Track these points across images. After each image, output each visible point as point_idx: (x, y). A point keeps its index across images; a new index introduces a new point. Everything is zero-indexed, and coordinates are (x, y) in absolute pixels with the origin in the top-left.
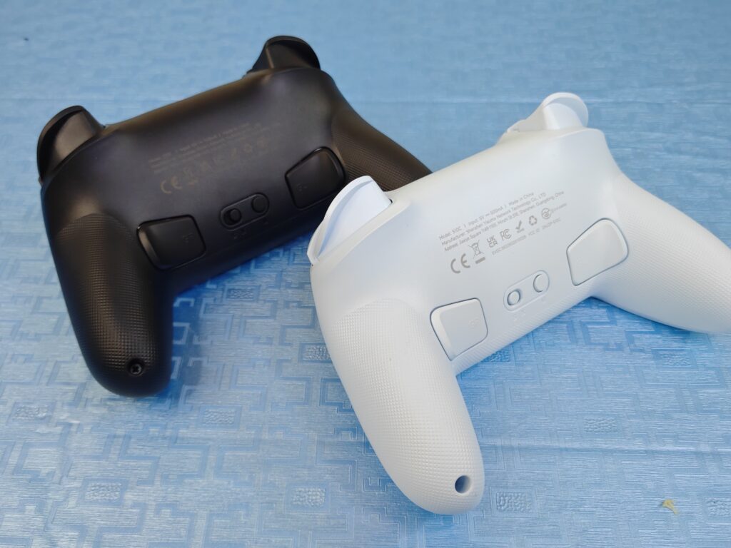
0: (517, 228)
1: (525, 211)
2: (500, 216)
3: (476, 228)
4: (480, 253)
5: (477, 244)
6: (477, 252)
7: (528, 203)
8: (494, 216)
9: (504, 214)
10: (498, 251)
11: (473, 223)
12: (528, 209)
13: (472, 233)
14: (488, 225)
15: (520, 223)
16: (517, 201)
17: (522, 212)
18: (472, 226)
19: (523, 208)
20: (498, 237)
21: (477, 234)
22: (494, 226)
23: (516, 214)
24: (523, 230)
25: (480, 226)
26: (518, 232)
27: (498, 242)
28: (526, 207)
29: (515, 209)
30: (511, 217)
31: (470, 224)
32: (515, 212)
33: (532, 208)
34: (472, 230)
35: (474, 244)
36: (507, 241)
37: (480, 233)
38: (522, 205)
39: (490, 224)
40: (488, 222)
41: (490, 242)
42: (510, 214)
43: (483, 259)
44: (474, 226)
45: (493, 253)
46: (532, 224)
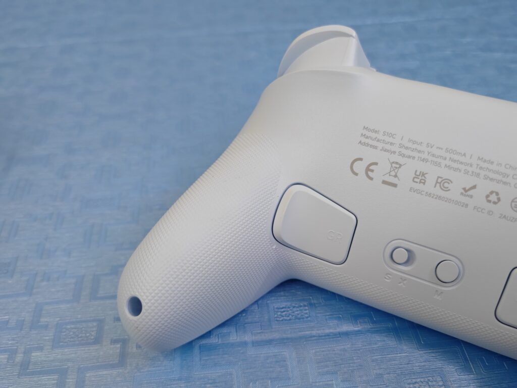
0: (464, 189)
1: (492, 180)
2: (455, 161)
3: (413, 150)
4: (396, 176)
5: (401, 166)
6: (393, 173)
7: (506, 175)
8: (448, 155)
9: (461, 163)
10: (419, 192)
11: (414, 142)
12: (498, 182)
13: (404, 151)
14: (430, 158)
15: (474, 187)
16: (492, 163)
17: (486, 177)
18: (410, 145)
19: (492, 175)
20: (431, 180)
21: (409, 157)
22: (439, 165)
23: (478, 175)
24: (471, 197)
25: (419, 152)
26: (462, 194)
27: (426, 183)
28: (499, 177)
29: (481, 168)
30: (466, 172)
31: (410, 141)
32: (478, 171)
33: (505, 183)
34: (407, 148)
35: (397, 163)
36: (438, 191)
37: (414, 158)
38: (497, 172)
39: (434, 159)
40: (433, 155)
41: (416, 176)
42: (469, 168)
43: (395, 185)
44: (415, 146)
45: (411, 189)
46: (489, 201)
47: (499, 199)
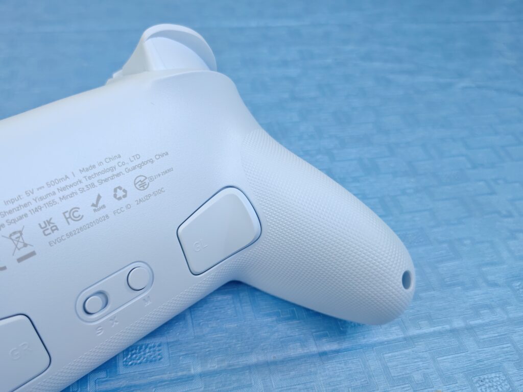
0: (93, 205)
1: (106, 180)
2: (64, 189)
3: (18, 209)
4: (25, 245)
5: (21, 232)
6: (20, 245)
7: (112, 169)
8: (53, 189)
9: (71, 186)
10: (60, 240)
11: (12, 201)
12: (112, 178)
13: (10, 217)
14: (41, 203)
15: (99, 197)
16: (94, 166)
17: (101, 182)
18: (11, 206)
19: (103, 177)
20: (59, 221)
21: (21, 218)
22: (53, 203)
23: (93, 185)
24: (104, 206)
25: (25, 205)
26: (95, 210)
27: (58, 227)
28: (109, 174)
29: (90, 178)
30: (82, 190)
31: (6, 203)
32: (89, 182)
33: (118, 175)
34: (10, 212)
35: (15, 233)
36: (74, 225)
37: (26, 215)
38: (105, 171)
39: (45, 201)
40: (41, 199)
41: (44, 229)
42: (82, 186)
43: (33, 254)
44: (16, 204)
45: (50, 244)
46: (120, 199)
47: (125, 191)
